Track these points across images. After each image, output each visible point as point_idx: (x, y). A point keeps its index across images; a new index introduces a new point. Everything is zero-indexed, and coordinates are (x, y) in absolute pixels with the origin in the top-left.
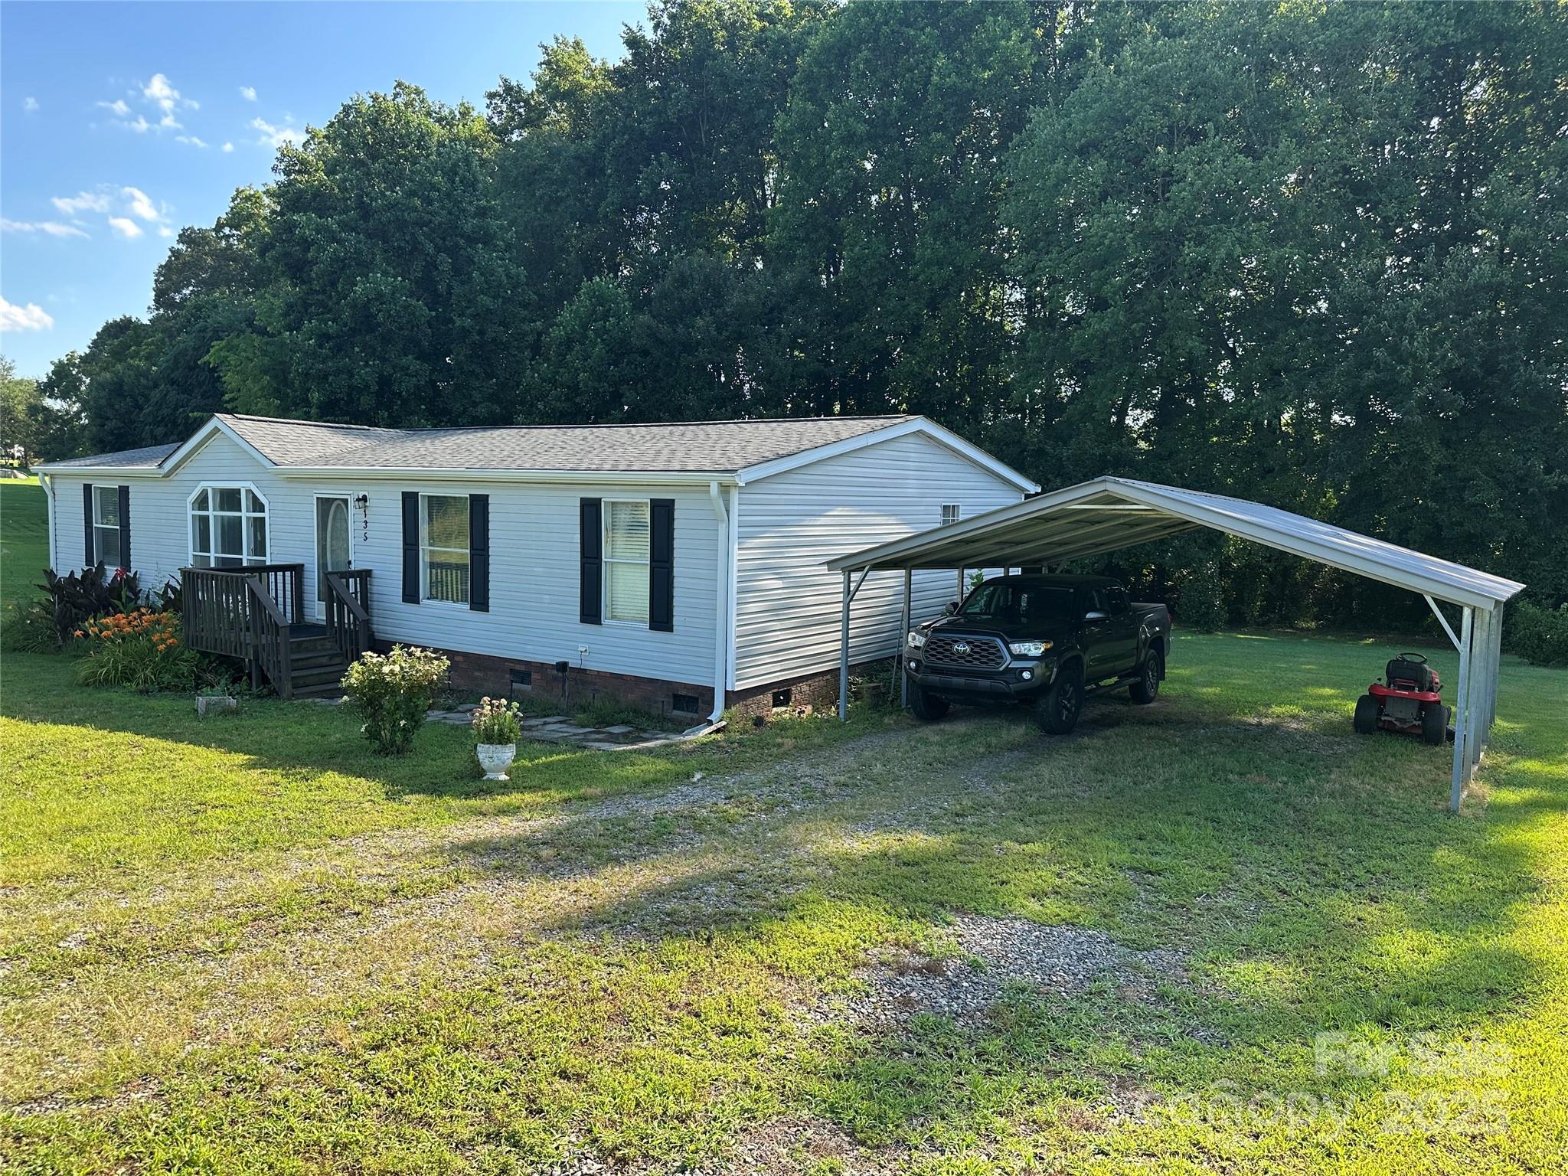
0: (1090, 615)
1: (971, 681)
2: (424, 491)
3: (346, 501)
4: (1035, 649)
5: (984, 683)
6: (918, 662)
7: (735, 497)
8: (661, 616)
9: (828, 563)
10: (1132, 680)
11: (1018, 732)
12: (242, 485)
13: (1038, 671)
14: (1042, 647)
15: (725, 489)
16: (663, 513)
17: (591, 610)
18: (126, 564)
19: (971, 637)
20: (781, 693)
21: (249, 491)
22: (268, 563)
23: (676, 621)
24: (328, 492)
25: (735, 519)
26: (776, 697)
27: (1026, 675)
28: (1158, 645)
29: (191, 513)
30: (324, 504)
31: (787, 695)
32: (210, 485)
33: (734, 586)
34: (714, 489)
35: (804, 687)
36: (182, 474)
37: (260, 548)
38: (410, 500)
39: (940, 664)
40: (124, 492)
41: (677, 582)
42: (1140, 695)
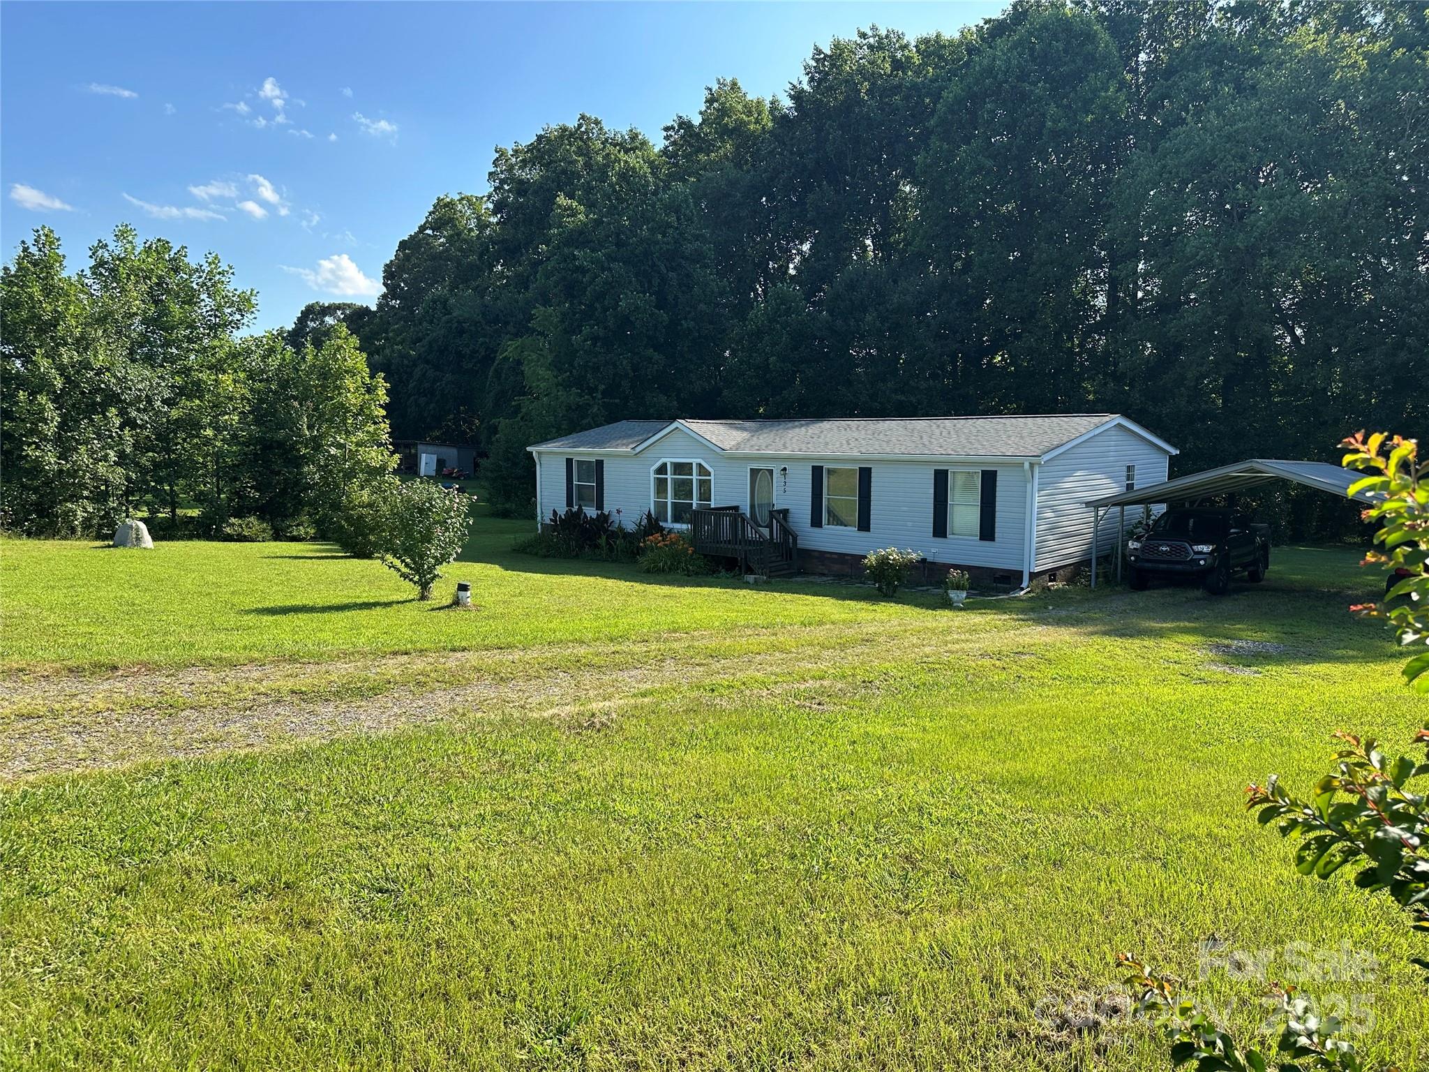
0: (1232, 531)
1: (1171, 566)
2: (826, 466)
3: (771, 472)
4: (1206, 549)
5: (1179, 567)
6: (1136, 557)
7: (1036, 470)
8: (987, 531)
9: (1086, 503)
10: (1251, 568)
11: (1198, 593)
12: (694, 461)
13: (1209, 561)
14: (1211, 548)
15: (1032, 465)
16: (989, 480)
17: (940, 528)
18: (600, 506)
19: (1169, 543)
20: (1052, 574)
21: (700, 465)
22: (712, 506)
23: (996, 535)
24: (755, 466)
25: (1036, 481)
26: (1050, 576)
27: (1202, 562)
28: (1265, 548)
29: (653, 476)
30: (754, 472)
31: (1054, 575)
32: (668, 461)
33: (1035, 516)
34: (1027, 465)
35: (1061, 572)
36: (646, 454)
37: (705, 495)
38: (817, 472)
39: (1151, 557)
40: (600, 464)
41: (997, 514)
42: (1255, 577)
